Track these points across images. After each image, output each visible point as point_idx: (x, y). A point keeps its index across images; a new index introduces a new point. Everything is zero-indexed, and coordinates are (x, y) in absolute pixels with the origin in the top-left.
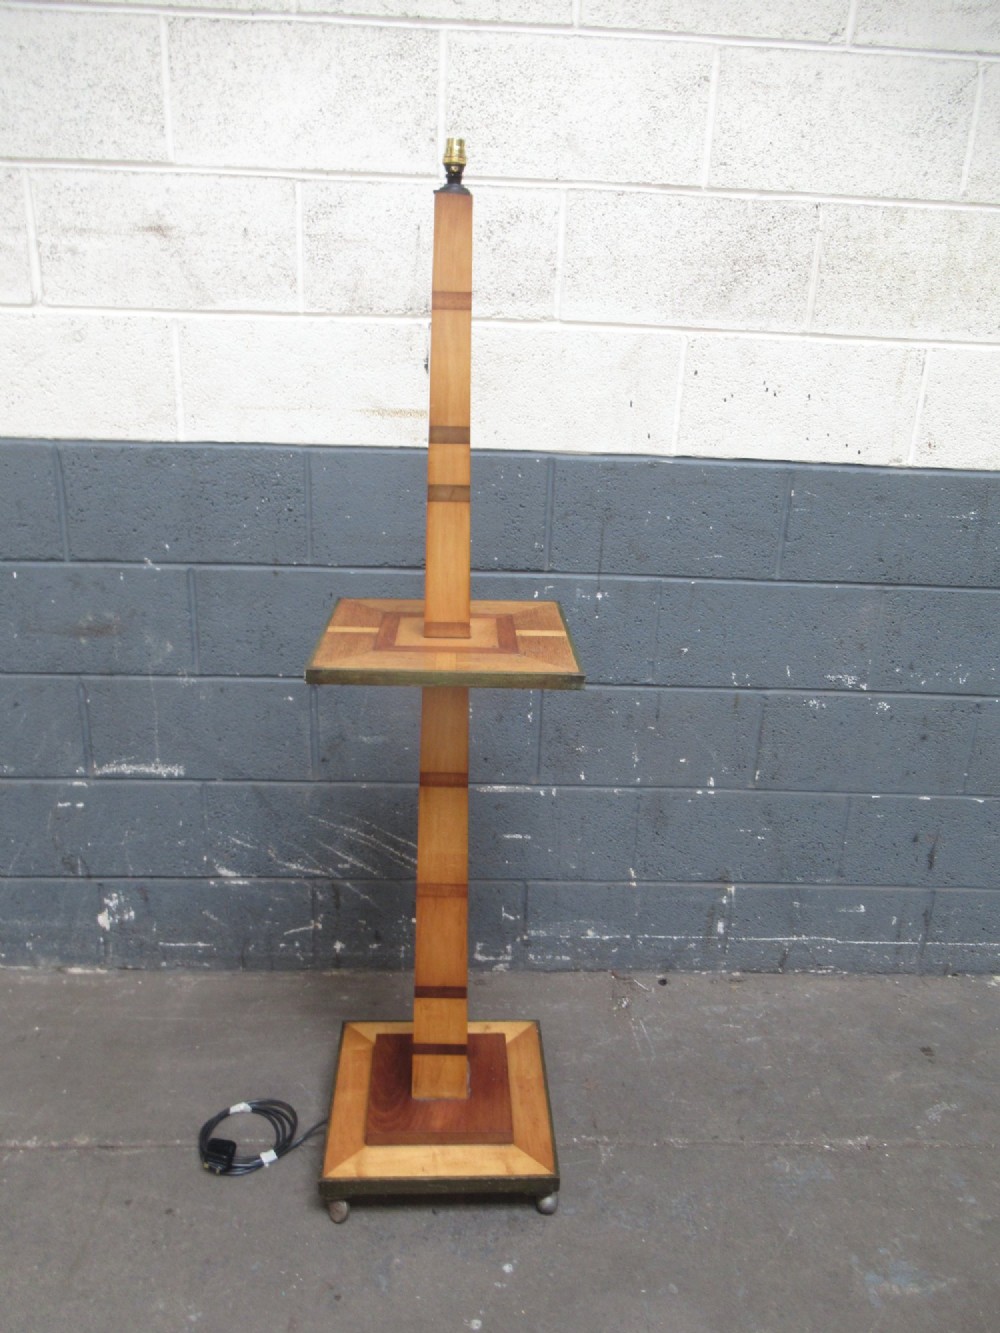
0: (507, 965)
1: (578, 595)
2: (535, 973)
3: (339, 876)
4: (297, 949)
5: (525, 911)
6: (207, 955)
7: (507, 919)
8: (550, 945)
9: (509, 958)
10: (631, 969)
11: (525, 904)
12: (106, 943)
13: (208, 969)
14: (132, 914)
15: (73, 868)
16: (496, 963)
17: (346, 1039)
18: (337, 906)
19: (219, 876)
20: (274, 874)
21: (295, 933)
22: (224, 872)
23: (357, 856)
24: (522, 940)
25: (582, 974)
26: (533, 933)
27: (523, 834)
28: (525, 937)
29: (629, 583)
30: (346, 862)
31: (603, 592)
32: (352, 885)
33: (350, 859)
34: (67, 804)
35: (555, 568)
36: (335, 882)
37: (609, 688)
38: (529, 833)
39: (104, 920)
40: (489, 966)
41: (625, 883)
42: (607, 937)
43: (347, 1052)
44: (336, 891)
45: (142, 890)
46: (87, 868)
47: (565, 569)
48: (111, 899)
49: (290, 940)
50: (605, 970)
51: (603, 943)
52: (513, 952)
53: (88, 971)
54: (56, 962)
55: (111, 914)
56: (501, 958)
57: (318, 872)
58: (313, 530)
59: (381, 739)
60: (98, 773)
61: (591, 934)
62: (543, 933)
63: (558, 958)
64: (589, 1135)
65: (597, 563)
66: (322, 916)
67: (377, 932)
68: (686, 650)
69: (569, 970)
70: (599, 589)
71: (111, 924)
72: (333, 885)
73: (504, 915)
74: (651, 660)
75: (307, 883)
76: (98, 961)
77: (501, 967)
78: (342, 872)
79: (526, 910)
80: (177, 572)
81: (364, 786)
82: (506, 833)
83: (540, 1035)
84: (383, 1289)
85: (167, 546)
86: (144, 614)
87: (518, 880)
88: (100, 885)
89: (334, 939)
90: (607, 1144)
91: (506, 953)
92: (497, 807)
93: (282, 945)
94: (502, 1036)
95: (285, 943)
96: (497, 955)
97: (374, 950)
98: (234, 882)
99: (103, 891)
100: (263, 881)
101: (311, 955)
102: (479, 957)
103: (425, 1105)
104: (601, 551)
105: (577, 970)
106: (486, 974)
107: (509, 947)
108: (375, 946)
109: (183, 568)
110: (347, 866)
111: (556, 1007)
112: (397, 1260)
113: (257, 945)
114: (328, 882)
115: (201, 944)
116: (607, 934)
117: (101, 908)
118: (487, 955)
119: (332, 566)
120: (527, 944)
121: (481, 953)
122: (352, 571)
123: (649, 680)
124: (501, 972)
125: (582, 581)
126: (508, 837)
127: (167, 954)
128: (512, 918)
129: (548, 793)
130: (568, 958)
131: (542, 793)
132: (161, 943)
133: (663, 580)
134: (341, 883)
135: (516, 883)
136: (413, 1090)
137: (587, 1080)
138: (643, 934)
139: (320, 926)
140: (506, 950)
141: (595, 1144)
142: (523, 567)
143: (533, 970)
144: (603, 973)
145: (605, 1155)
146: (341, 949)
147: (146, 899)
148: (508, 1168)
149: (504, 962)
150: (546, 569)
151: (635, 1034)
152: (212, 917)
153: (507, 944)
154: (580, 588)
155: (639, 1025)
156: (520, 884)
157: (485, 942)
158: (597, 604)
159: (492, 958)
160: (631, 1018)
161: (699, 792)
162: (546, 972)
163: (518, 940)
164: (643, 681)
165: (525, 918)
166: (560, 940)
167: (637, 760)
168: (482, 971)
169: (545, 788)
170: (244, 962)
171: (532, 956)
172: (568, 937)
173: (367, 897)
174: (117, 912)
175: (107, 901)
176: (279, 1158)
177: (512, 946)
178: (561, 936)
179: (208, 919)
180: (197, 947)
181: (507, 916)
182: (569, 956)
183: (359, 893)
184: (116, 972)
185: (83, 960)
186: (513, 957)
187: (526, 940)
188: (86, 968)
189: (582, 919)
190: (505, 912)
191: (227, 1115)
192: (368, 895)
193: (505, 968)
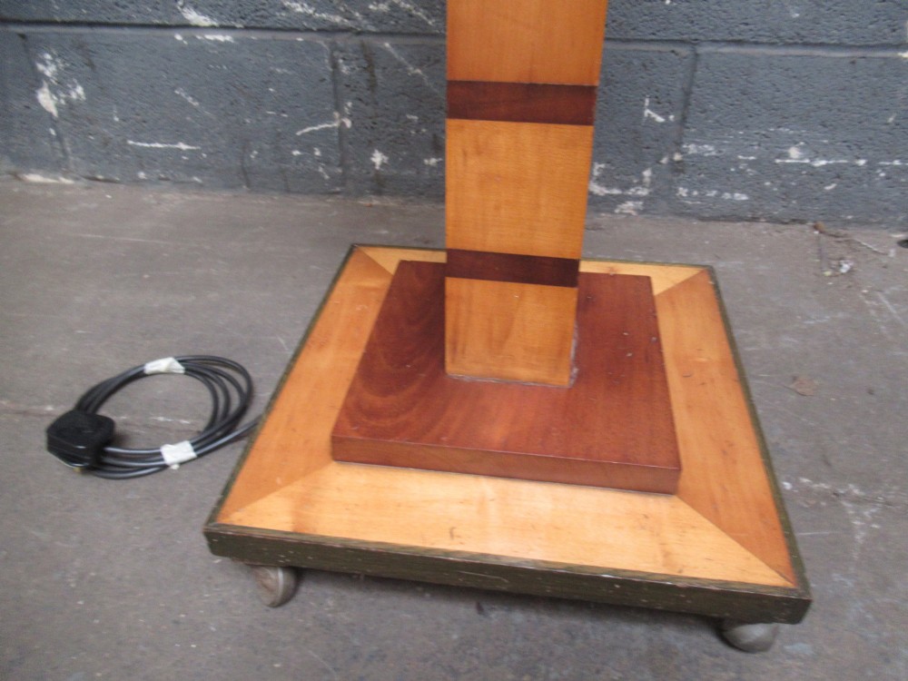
0: (640, 203)
2: (683, 220)
3: (373, 29)
4: (319, 160)
5: (684, 105)
6: (194, 165)
7: (650, 119)
8: (719, 173)
9: (643, 192)
10: (849, 222)
11: (688, 93)
12: (59, 138)
13: (201, 186)
14: (80, 90)
16: (621, 199)
17: (349, 269)
18: (372, 86)
19: (186, 26)
20: (268, 23)
21: (311, 133)
22: (193, 16)
24: (672, 162)
25: (761, 226)
26: (692, 149)
28: (677, 157)
32: (392, 46)
36: (366, 40)
39: (46, 99)
40: (608, 203)
41: (889, 54)
42: (823, 162)
43: (345, 287)
44: (369, 59)
45: (79, 47)
48: (44, 62)
49: (307, 144)
50: (802, 222)
51: (813, 172)
52: (652, 184)
53: (50, 181)
54: (6, 165)
55: (53, 90)
56: (631, 192)
57: (337, 19)
61: (795, 155)
62: (709, 149)
63: (727, 196)
64: (817, 480)
66: (350, 104)
67: (435, 136)
69: (740, 219)
71: (58, 107)
72: (363, 46)
73: (647, 112)
75: (322, 41)
76: (56, 165)
77: (629, 206)
78: (377, 19)
79: (687, 104)
83: (716, 287)
87: (682, 42)
88: (22, 36)
89: (371, 145)
91: (641, 183)
93: (296, 153)
94: (647, 281)
95: (300, 150)
96: (626, 187)
97: (433, 168)
98: (210, 37)
99: (29, 51)
100: (254, 36)
101: (340, 170)
102: (597, 188)
103: (472, 391)
105: (754, 219)
106: (604, 217)
107: (647, 173)
108: (434, 160)
110: (384, 8)
113: (260, 150)
114: (356, 40)
115: (183, 146)
116: (825, 157)
117: (37, 80)
118: (608, 187)
120: (677, 168)
121: (599, 180)
124: (630, 214)
127: (144, 159)
128: (660, 119)
130: (744, 198)
132: (131, 142)
134: (376, 42)
135: (678, 49)
136: (448, 359)
137: (795, 379)
138: (892, 159)
139: (348, 123)
140: (642, 177)
143: (681, 214)
144: (798, 227)
146: (383, 165)
147: (91, 65)
149: (636, 198)
151: (873, 312)
152: (190, 99)
153: (645, 168)
155: (878, 300)
156: (684, 51)
157: (610, 163)
159: (616, 192)
160: (860, 289)
162: (703, 219)
163: (664, 160)
165: (683, 121)
166: (736, 163)
168: (598, 211)
170: (246, 178)
171: (683, 192)
172: (752, 158)
173: (418, 71)
174: (58, 87)
175: (41, 67)
176: (200, 456)
177: (653, 172)
178: (740, 157)
179: (185, 104)
180: (180, 150)
181: (654, 115)
182: (748, 194)
183: (406, 63)
184: (84, 182)
185: (42, 164)
186: (651, 190)
187: (678, 162)
188: (44, 176)
189: (786, 126)
190: (649, 107)
191: (140, 375)
192: (420, 65)
193: (635, 210)
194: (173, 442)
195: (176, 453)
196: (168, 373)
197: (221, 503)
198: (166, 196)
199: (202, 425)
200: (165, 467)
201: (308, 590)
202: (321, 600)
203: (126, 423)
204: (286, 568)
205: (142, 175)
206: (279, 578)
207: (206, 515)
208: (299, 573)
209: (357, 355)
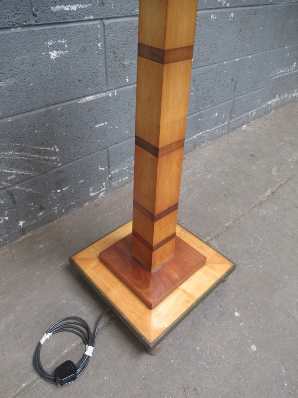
0: (104, 192)
3: (11, 185)
7: (101, 171)
8: (120, 174)
9: (104, 189)
11: (108, 160)
16: (99, 194)
18: (14, 202)
23: (18, 168)
24: (109, 178)
26: (113, 172)
27: (104, 122)
28: (110, 176)
30: (12, 174)
32: (19, 186)
33: (14, 172)
36: (8, 189)
38: (106, 121)
40: (97, 196)
44: (11, 194)
52: (106, 185)
56: (101, 190)
59: (12, 81)
62: (117, 170)
63: (124, 179)
66: (6, 212)
67: (40, 206)
69: (128, 183)
72: (8, 191)
73: (100, 169)
77: (102, 194)
78: (11, 181)
79: (109, 162)
81: (10, 120)
82: (96, 125)
84: (207, 367)
87: (104, 148)
89: (17, 221)
91: (103, 187)
92: (89, 110)
96: (99, 190)
97: (41, 216)
101: (7, 235)
102: (92, 195)
105: (131, 181)
106: (96, 201)
107: (104, 184)
108: (41, 213)
110: (13, 177)
114: (5, 191)
118: (95, 192)
120: (111, 179)
121: (92, 192)
124: (102, 196)
126: (97, 126)
128: (103, 169)
129: (113, 94)
130: (127, 177)
131: (110, 95)
134: (13, 188)
135: (103, 151)
139: (7, 218)
140: (103, 185)
143: (115, 189)
146: (23, 224)
153: (103, 183)
156: (105, 150)
157: (93, 186)
159: (97, 192)
162: (120, 187)
163: (107, 178)
165: (109, 166)
168: (94, 200)
169: (111, 92)
171: (114, 184)
172: (127, 168)
173: (30, 190)
177: (105, 182)
178: (124, 169)
181: (102, 169)
182: (128, 176)
183: (25, 189)
186: (106, 187)
187: (111, 177)
189: (132, 157)
190: (101, 167)
192: (30, 188)
193: (103, 194)
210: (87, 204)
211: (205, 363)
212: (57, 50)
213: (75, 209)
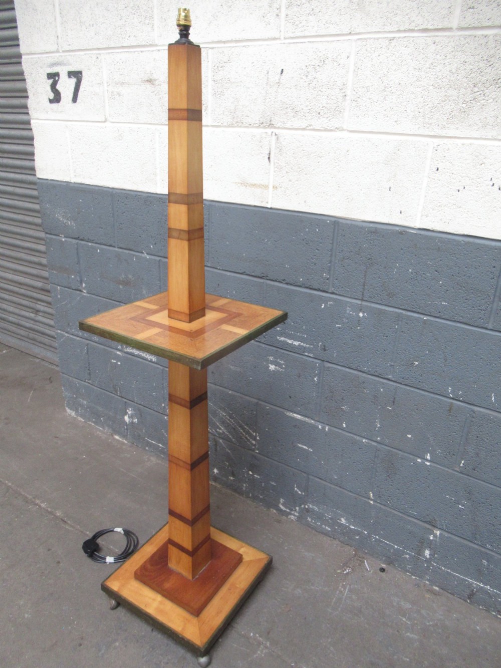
0: (296, 518)
1: (348, 312)
2: (310, 530)
3: (217, 435)
5: (307, 492)
6: (162, 451)
7: (297, 492)
8: (319, 517)
9: (297, 514)
10: (366, 553)
11: (307, 488)
12: (127, 429)
13: (163, 458)
14: (136, 420)
15: (116, 391)
16: (290, 514)
18: (216, 450)
23: (225, 427)
24: (305, 507)
25: (336, 542)
26: (310, 506)
27: (309, 447)
29: (381, 310)
30: (220, 429)
31: (363, 313)
32: (223, 442)
33: (223, 428)
34: (115, 361)
35: (335, 292)
36: (216, 437)
37: (364, 375)
38: (311, 448)
39: (127, 418)
40: (286, 514)
41: (366, 500)
42: (353, 527)
44: (216, 442)
45: (139, 410)
46: (121, 393)
47: (341, 294)
48: (129, 410)
50: (351, 546)
51: (350, 530)
52: (299, 512)
53: (121, 439)
54: (110, 431)
55: (129, 417)
56: (293, 512)
58: (212, 248)
59: (238, 369)
60: (126, 350)
61: (343, 521)
62: (316, 508)
63: (324, 526)
65: (361, 293)
67: (233, 471)
68: (417, 363)
69: (329, 536)
70: (361, 310)
71: (129, 422)
72: (214, 439)
73: (295, 489)
74: (392, 364)
76: (124, 436)
77: (292, 517)
78: (219, 433)
80: (156, 260)
81: (230, 392)
82: (299, 443)
85: (152, 246)
86: (143, 279)
87: (304, 472)
88: (126, 402)
89: (214, 467)
90: (266, 647)
91: (296, 511)
92: (295, 426)
94: (240, 556)
96: (291, 510)
97: (231, 480)
99: (126, 406)
102: (281, 507)
103: (171, 572)
104: (364, 285)
105: (333, 538)
106: (284, 518)
107: (297, 508)
108: (232, 478)
109: (158, 258)
110: (221, 431)
111: (306, 554)
112: (117, 644)
114: (212, 436)
115: (161, 445)
116: (353, 526)
117: (126, 413)
118: (286, 508)
119: (219, 269)
120: (308, 510)
121: (282, 505)
122: (229, 274)
123: (390, 377)
124: (293, 520)
125: (351, 303)
126: (300, 445)
127: (149, 444)
128: (300, 493)
129: (323, 428)
130: (329, 529)
131: (320, 427)
132: (146, 438)
133: (404, 312)
134: (218, 439)
135: (303, 474)
136: (169, 562)
137: (286, 604)
138: (376, 536)
140: (295, 509)
141: (259, 644)
142: (316, 288)
143: (309, 527)
144: (349, 547)
145: (260, 653)
146: (217, 473)
147: (141, 416)
148: (183, 629)
149: (295, 515)
150: (330, 291)
151: (338, 592)
152: (165, 434)
153: (297, 506)
154: (349, 307)
155: (345, 589)
156: (305, 475)
157: (285, 500)
158: (359, 320)
159: (288, 510)
160: (344, 582)
161: (419, 460)
162: (317, 531)
163: (303, 506)
164: (386, 376)
165: (307, 495)
166: (325, 516)
167: (378, 426)
168: (283, 515)
169: (322, 425)
171: (309, 519)
172: (330, 517)
173: (229, 451)
174: (131, 417)
175: (128, 411)
176: (115, 563)
177: (299, 509)
179: (163, 435)
180: (159, 446)
183: (226, 447)
184: (129, 444)
185: (119, 434)
186: (299, 515)
188: (120, 438)
189: (339, 510)
190: (296, 487)
191: (113, 531)
192: (230, 450)
194: (110, 556)
195: (110, 560)
196: (120, 533)
197: (107, 579)
198: (152, 458)
199: (120, 553)
200: (105, 563)
201: (120, 609)
202: (121, 612)
203: (103, 545)
204: (116, 601)
205: (147, 448)
206: (113, 602)
207: (103, 581)
208: (118, 604)
209: (155, 550)
210: (275, 511)
211: (103, 651)
212: (276, 366)
213: (261, 504)
